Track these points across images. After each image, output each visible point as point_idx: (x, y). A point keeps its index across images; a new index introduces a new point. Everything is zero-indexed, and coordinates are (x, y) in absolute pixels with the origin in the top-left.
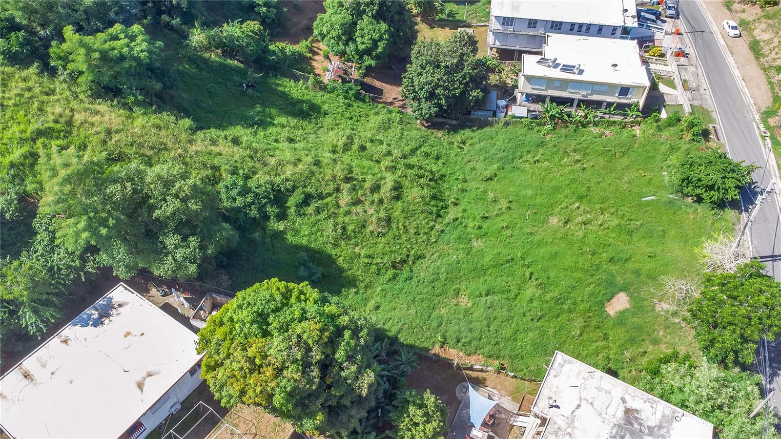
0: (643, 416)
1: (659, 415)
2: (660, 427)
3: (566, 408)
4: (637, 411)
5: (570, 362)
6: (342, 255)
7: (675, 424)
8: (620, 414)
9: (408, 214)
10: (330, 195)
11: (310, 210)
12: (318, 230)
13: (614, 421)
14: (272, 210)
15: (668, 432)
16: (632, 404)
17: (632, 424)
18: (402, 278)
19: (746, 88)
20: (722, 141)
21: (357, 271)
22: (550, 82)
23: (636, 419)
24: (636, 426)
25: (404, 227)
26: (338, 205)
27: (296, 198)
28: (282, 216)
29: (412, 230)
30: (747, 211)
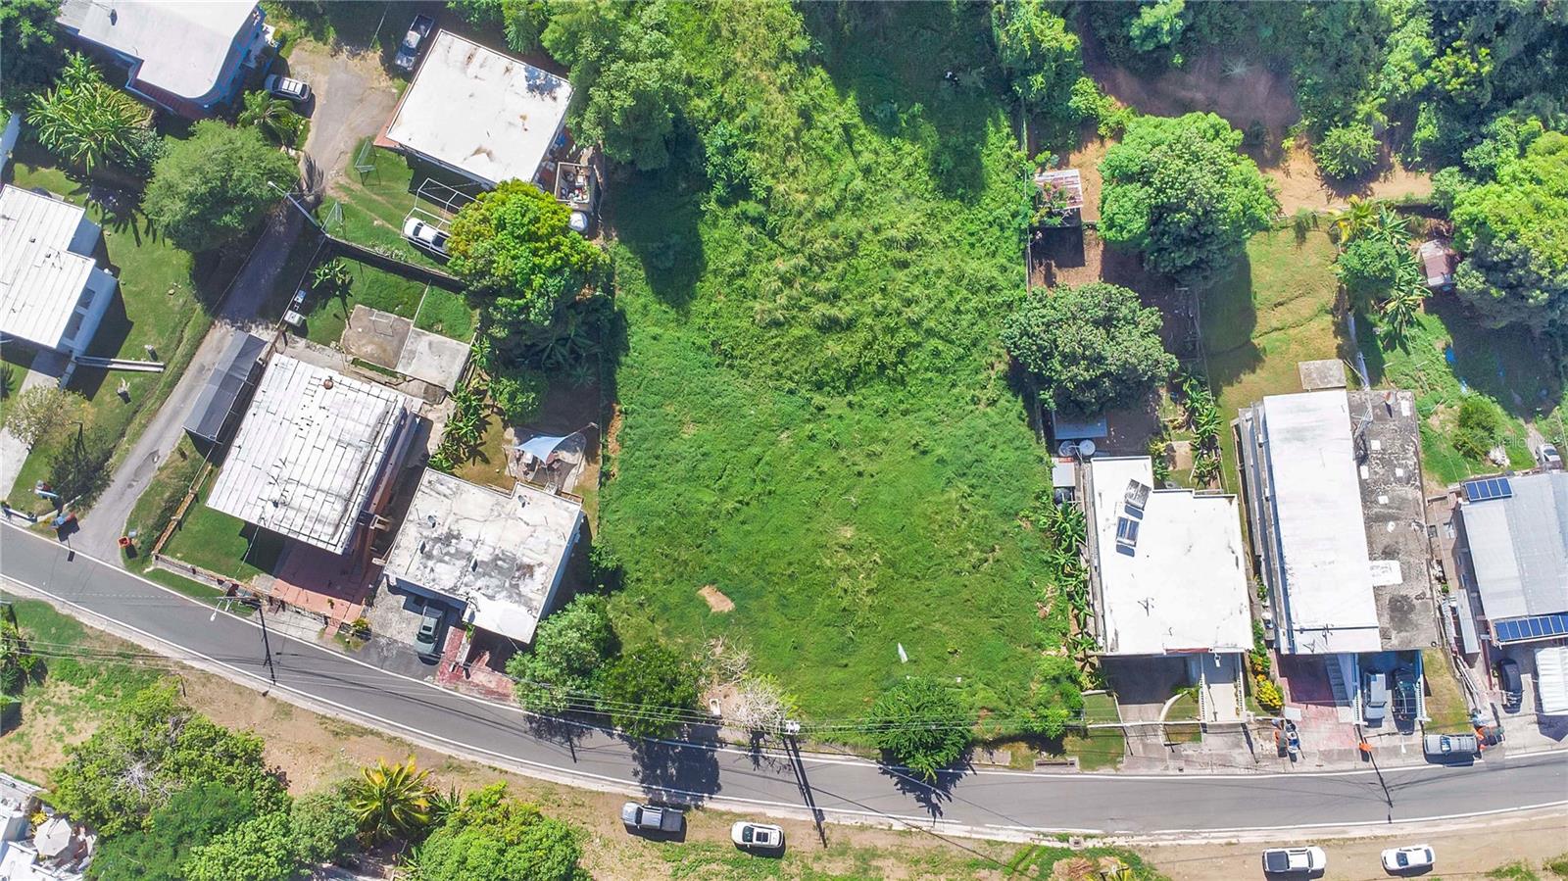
0: (528, 580)
1: (531, 595)
2: (519, 594)
3: (521, 512)
4: (532, 576)
5: (572, 518)
6: (708, 285)
7: (524, 609)
8: (526, 561)
10: (781, 245)
11: (748, 229)
13: (519, 555)
15: (516, 602)
16: (538, 572)
17: (518, 570)
20: (1037, 769)
23: (525, 575)
24: (517, 574)
25: (779, 345)
26: (770, 259)
27: (752, 208)
28: (724, 203)
29: (775, 355)
30: (885, 772)
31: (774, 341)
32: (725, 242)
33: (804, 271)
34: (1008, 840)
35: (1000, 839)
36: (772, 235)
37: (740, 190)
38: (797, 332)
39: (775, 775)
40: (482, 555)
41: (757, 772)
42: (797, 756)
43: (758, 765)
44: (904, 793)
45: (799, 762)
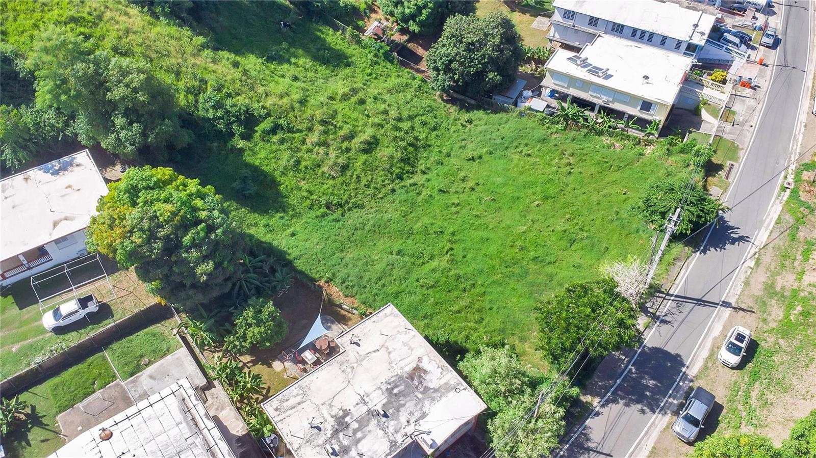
0: (428, 377)
1: (442, 382)
2: (436, 390)
3: (362, 350)
4: (425, 372)
5: (397, 316)
6: (286, 183)
7: (452, 394)
8: (408, 369)
9: (369, 167)
10: (301, 131)
11: (275, 139)
12: (275, 158)
13: (399, 372)
14: (237, 129)
15: (441, 397)
16: (425, 365)
17: (413, 380)
18: (331, 218)
19: (801, 135)
20: (730, 180)
21: (293, 200)
22: (573, 81)
23: (420, 377)
24: (416, 382)
25: (358, 177)
26: (303, 142)
27: (266, 125)
28: (247, 137)
29: (364, 182)
30: (704, 252)
31: (355, 176)
32: (271, 156)
33: (326, 132)
34: (778, 213)
35: (776, 217)
36: (290, 130)
37: (249, 121)
38: (359, 164)
39: (683, 316)
40: (378, 401)
41: (676, 325)
42: (672, 295)
43: (669, 322)
44: (725, 249)
45: (676, 296)
